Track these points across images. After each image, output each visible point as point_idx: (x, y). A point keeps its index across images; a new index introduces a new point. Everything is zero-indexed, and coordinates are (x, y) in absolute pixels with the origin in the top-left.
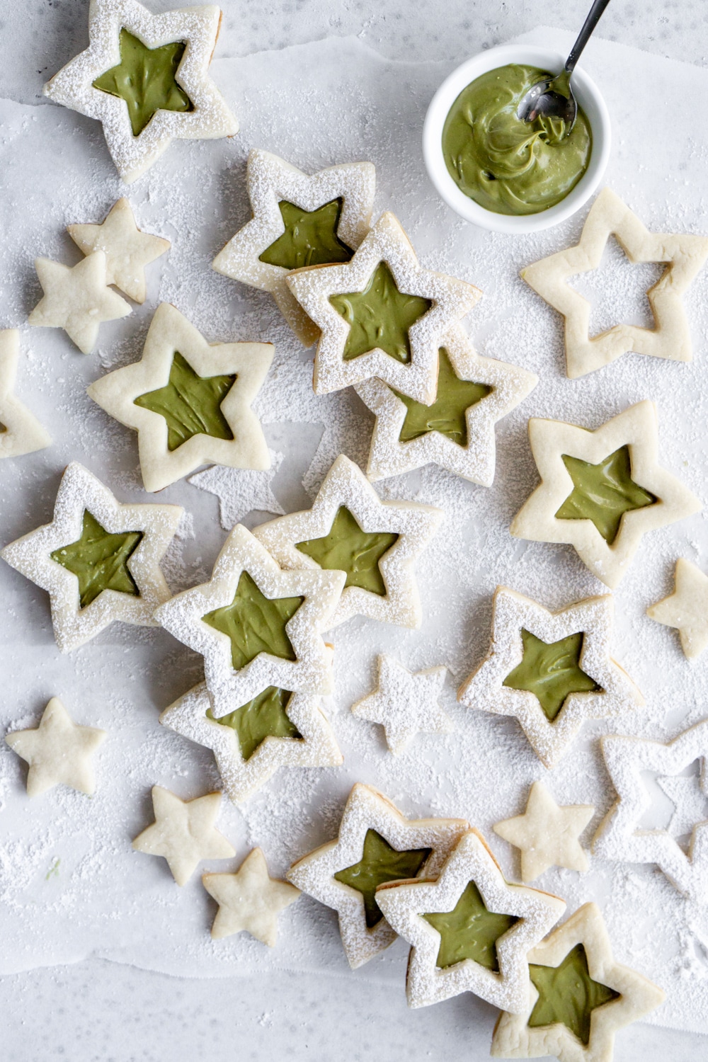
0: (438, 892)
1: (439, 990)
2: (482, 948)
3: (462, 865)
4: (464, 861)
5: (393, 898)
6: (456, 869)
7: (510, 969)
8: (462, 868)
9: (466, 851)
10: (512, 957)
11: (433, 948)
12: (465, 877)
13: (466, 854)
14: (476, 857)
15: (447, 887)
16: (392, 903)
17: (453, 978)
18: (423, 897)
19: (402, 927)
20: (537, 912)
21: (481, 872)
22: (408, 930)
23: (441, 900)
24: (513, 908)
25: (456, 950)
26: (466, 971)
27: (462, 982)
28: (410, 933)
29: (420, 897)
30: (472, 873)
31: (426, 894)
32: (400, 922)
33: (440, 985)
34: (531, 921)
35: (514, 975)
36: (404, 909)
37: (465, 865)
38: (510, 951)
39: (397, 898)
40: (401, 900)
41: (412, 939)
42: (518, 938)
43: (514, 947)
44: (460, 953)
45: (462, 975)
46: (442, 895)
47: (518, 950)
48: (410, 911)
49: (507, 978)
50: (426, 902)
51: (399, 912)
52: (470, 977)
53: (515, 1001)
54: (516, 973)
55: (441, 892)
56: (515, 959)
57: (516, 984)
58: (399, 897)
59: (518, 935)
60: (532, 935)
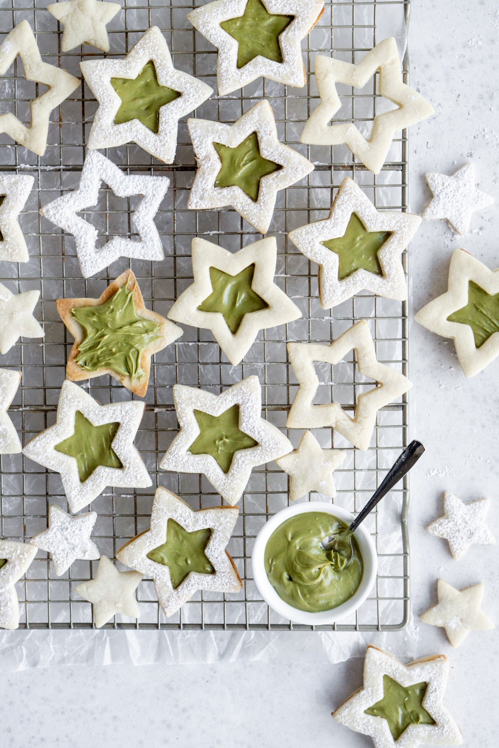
0: (332, 223)
1: (344, 292)
2: (368, 258)
3: (346, 200)
4: (346, 198)
5: (301, 233)
6: (342, 204)
7: (390, 268)
8: (346, 202)
9: (347, 190)
10: (390, 260)
11: (334, 263)
12: (349, 209)
13: (347, 192)
14: (354, 193)
15: (337, 219)
16: (301, 237)
17: (352, 282)
18: (322, 228)
19: (311, 252)
20: (403, 225)
21: (359, 203)
22: (315, 253)
23: (335, 228)
24: (386, 225)
25: (351, 263)
26: (360, 275)
27: (359, 283)
28: (317, 256)
29: (320, 229)
30: (353, 206)
31: (323, 226)
32: (309, 249)
33: (343, 288)
34: (400, 232)
35: (393, 272)
36: (310, 239)
37: (348, 200)
38: (388, 256)
39: (304, 232)
40: (307, 233)
41: (319, 259)
42: (392, 246)
43: (391, 253)
44: (354, 265)
45: (358, 279)
46: (335, 225)
47: (393, 254)
48: (315, 240)
49: (389, 275)
50: (325, 231)
51: (307, 242)
52: (363, 279)
53: (397, 290)
54: (395, 271)
55: (334, 223)
56: (392, 261)
57: (396, 278)
58: (306, 231)
59: (392, 243)
60: (401, 241)
